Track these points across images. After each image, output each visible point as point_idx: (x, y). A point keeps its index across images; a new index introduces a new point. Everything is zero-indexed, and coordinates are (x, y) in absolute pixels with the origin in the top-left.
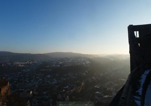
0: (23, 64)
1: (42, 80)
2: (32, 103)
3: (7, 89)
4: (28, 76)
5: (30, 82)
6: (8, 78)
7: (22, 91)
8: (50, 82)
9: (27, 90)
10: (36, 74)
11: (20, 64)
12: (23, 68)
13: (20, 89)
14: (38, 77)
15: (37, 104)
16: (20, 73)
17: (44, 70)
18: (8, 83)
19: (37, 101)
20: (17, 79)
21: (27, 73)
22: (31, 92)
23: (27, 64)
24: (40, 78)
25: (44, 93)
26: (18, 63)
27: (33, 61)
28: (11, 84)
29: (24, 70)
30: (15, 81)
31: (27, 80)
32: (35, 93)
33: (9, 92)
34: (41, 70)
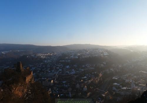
0: (44, 56)
2: (53, 91)
3: (31, 78)
4: (49, 66)
5: (51, 72)
6: (33, 68)
7: (44, 80)
8: (69, 73)
9: (48, 79)
10: (56, 65)
11: (42, 56)
12: (45, 59)
13: (43, 78)
14: (58, 68)
15: (57, 92)
16: (42, 63)
17: (63, 61)
18: (32, 73)
19: (57, 89)
20: (40, 69)
21: (49, 64)
22: (52, 81)
23: (48, 56)
24: (60, 69)
25: (63, 82)
26: (40, 55)
27: (53, 53)
28: (34, 73)
29: (46, 61)
30: (38, 71)
31: (48, 70)
32: (56, 82)
33: (33, 80)
34: (61, 61)
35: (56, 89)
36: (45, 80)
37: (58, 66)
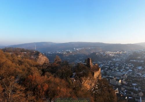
0: (113, 54)
1: (132, 71)
2: (121, 91)
3: (99, 74)
4: (118, 65)
5: (120, 71)
6: (101, 65)
9: (116, 78)
10: (126, 64)
11: (111, 54)
12: (114, 57)
13: (110, 76)
14: (128, 67)
15: (125, 93)
16: (110, 61)
17: (134, 61)
18: (100, 69)
20: (108, 67)
21: (117, 63)
22: (120, 81)
23: (118, 54)
24: (130, 69)
25: (133, 84)
26: (109, 52)
27: (123, 51)
28: (102, 70)
29: (114, 59)
30: (106, 69)
31: (116, 69)
32: (124, 82)
33: (100, 76)
34: (131, 60)
35: (124, 90)
36: (113, 78)
37: (127, 66)
